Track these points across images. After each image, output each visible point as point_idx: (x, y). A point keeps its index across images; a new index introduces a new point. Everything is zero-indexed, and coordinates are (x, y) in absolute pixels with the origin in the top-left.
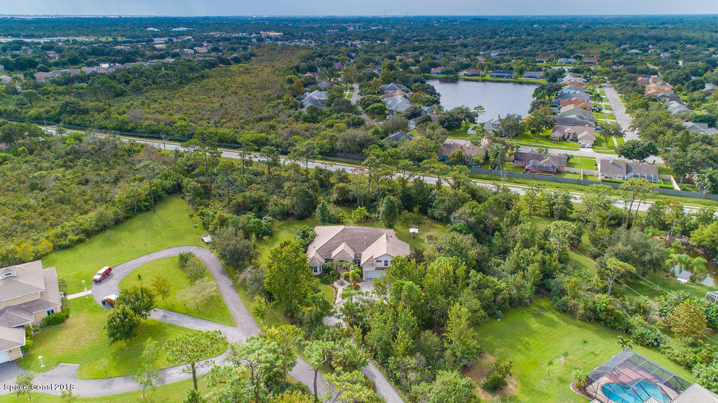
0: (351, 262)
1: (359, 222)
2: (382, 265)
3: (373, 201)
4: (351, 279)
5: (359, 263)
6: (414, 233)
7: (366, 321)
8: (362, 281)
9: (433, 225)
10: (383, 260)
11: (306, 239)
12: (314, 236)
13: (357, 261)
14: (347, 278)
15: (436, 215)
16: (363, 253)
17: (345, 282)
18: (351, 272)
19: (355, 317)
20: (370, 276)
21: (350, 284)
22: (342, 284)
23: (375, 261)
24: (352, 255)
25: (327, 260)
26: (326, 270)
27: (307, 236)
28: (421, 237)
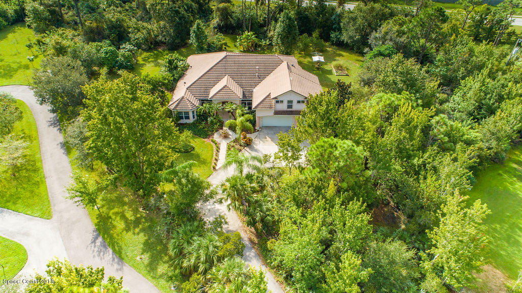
0: (238, 103)
1: (247, 51)
2: (283, 107)
3: (262, 26)
4: (238, 131)
5: (250, 104)
6: (318, 62)
7: (268, 210)
8: (255, 131)
9: (338, 52)
10: (286, 99)
11: (175, 72)
12: (186, 68)
13: (246, 102)
14: (232, 128)
15: (345, 38)
16: (254, 90)
17: (230, 132)
18: (239, 120)
19: (249, 202)
20: (267, 123)
21: (237, 136)
22: (226, 137)
23: (274, 101)
24: (239, 92)
25: (202, 102)
26: (203, 117)
27: (176, 68)
28: (327, 67)
